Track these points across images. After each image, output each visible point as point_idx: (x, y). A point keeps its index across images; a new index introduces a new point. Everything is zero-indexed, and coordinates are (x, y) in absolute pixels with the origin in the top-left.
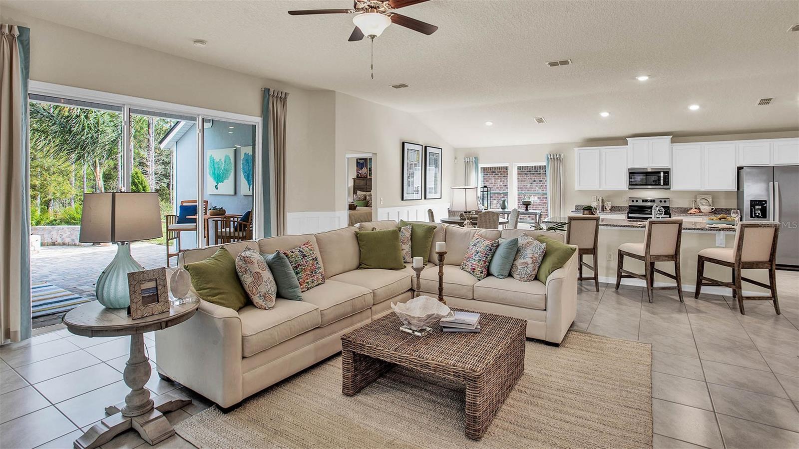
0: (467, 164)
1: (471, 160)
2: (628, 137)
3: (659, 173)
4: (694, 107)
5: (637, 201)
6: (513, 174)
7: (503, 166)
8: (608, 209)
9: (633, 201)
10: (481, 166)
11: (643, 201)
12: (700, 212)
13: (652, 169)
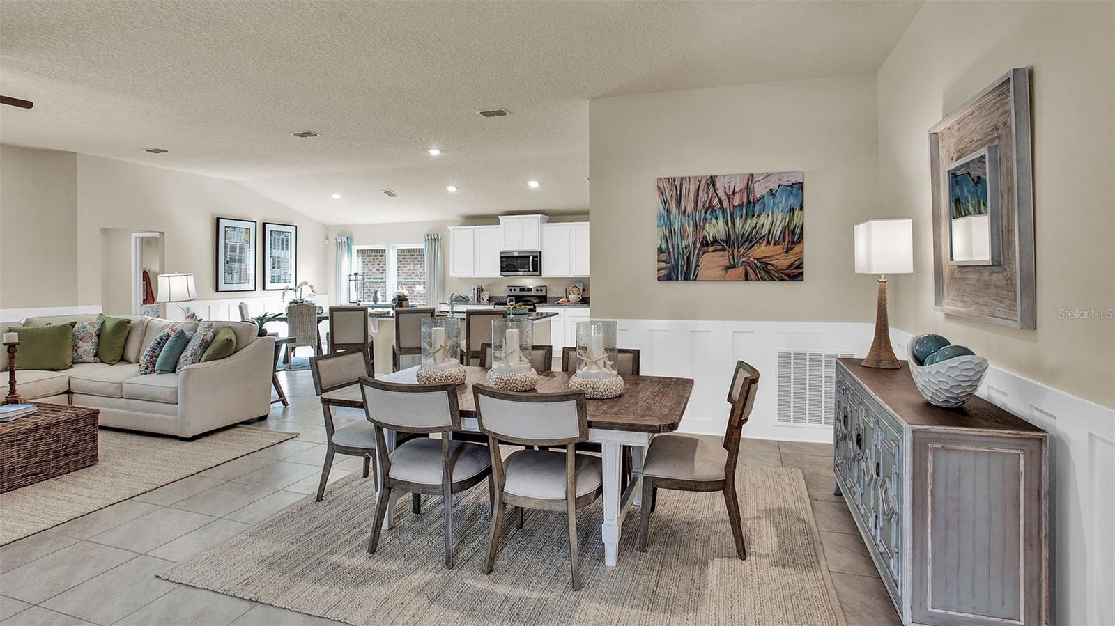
0: (339, 244)
1: (343, 240)
2: (500, 215)
3: (529, 257)
4: (533, 184)
5: (515, 290)
6: (392, 259)
7: (381, 248)
8: (485, 300)
9: (511, 290)
10: (355, 248)
11: (521, 290)
12: (569, 301)
13: (519, 252)
